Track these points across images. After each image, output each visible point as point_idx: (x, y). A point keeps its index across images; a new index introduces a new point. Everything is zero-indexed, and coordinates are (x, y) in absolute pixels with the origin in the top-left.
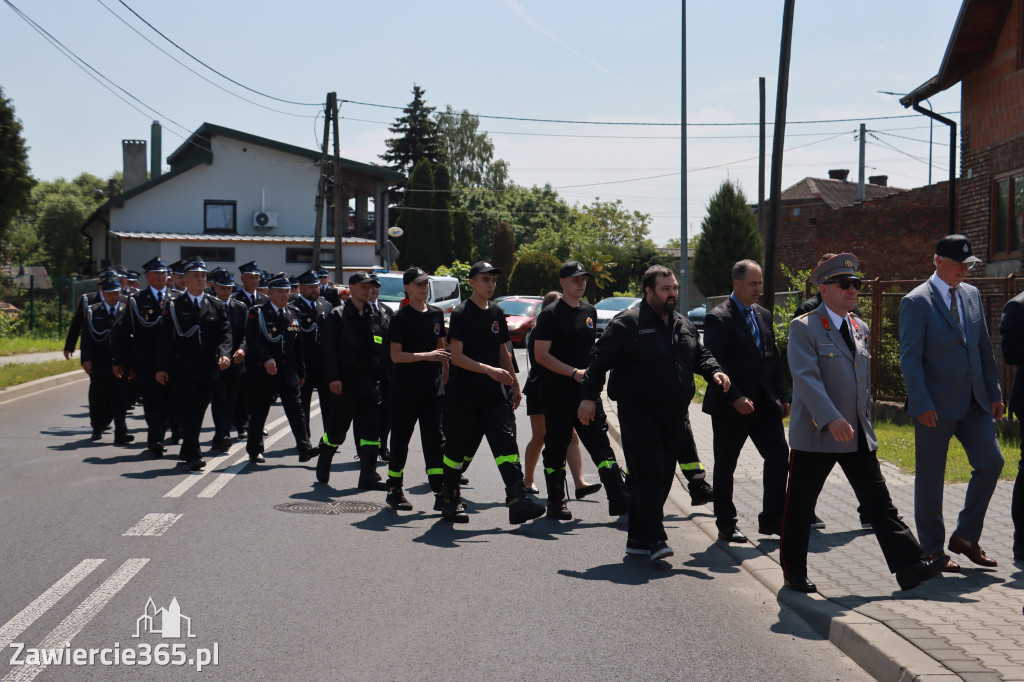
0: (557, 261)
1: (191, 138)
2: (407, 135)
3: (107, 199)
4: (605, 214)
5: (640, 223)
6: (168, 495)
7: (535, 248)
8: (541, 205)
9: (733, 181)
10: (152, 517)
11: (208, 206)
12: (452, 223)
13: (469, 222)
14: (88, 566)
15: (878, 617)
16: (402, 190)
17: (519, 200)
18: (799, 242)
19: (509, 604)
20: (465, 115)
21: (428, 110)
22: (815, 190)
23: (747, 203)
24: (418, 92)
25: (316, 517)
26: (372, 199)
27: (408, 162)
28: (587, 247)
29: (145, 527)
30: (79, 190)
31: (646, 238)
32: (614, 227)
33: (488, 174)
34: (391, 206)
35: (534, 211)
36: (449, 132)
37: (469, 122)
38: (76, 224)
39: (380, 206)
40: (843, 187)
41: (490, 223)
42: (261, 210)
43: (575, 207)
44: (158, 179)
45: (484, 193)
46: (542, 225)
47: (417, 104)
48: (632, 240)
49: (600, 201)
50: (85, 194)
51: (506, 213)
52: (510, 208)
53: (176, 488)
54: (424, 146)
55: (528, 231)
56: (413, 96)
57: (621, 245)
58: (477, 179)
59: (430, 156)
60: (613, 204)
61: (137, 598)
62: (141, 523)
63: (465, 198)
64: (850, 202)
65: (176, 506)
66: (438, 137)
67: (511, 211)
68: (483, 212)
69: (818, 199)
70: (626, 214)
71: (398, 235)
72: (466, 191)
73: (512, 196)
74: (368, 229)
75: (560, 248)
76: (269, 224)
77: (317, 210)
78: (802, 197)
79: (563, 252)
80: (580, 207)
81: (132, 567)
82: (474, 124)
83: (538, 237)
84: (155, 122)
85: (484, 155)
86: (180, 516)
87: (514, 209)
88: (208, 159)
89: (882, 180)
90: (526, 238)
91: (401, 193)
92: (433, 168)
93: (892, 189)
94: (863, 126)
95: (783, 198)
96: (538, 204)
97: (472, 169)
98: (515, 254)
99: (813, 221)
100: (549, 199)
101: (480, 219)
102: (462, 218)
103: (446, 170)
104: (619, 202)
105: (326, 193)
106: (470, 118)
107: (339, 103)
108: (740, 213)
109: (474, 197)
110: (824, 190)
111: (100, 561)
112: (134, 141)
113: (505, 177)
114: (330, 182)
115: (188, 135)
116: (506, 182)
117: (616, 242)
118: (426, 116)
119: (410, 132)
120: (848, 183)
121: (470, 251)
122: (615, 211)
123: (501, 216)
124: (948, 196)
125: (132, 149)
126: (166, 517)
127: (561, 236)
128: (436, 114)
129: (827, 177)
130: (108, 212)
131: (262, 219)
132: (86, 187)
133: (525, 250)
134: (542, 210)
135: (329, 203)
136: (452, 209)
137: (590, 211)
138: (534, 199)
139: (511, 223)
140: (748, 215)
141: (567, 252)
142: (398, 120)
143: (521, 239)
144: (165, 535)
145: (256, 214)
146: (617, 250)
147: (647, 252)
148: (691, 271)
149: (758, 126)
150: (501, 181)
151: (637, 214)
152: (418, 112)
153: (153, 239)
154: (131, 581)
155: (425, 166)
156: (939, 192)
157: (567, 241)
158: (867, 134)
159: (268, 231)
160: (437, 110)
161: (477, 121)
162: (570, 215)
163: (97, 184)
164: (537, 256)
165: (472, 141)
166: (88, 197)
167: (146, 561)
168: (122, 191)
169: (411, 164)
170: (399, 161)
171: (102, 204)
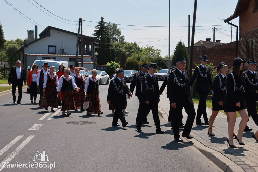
0: (137, 61)
1: (45, 30)
2: (99, 29)
3: (23, 45)
4: (149, 49)
5: (158, 52)
6: (39, 120)
7: (132, 58)
8: (133, 47)
9: (182, 41)
10: (35, 125)
11: (49, 47)
12: (111, 51)
13: (115, 51)
14: (19, 137)
15: (218, 151)
16: (98, 43)
17: (127, 46)
18: (198, 56)
19: (125, 147)
20: (114, 24)
21: (105, 23)
22: (202, 43)
23: (185, 47)
24: (102, 18)
25: (77, 125)
26: (90, 45)
27: (99, 36)
28: (145, 58)
29: (34, 128)
30: (17, 43)
31: (160, 55)
32: (152, 53)
33: (120, 39)
34: (95, 47)
35: (131, 49)
36: (110, 28)
37: (115, 26)
38: (16, 51)
39: (93, 47)
40: (209, 43)
41: (120, 52)
42: (63, 48)
43: (142, 47)
44: (37, 40)
45: (119, 44)
46: (133, 52)
47: (102, 21)
48: (156, 56)
49: (148, 46)
50: (18, 44)
51: (124, 49)
52: (125, 48)
53: (41, 118)
54: (103, 32)
55: (130, 54)
56: (101, 19)
57: (153, 57)
58: (117, 40)
59: (105, 35)
60: (151, 47)
61: (32, 145)
62: (33, 127)
63: (114, 45)
64: (211, 46)
65: (41, 122)
66: (107, 30)
67: (125, 49)
68: (119, 49)
69: (203, 46)
70: (155, 49)
71: (97, 54)
72: (114, 43)
73: (126, 45)
74: (89, 53)
75: (138, 58)
76: (65, 52)
77: (77, 48)
78: (199, 45)
79: (139, 59)
80: (143, 48)
81: (30, 138)
82: (116, 27)
83: (132, 55)
84: (36, 26)
85: (119, 34)
86: (42, 125)
87: (126, 48)
88: (49, 35)
89: (219, 41)
90: (129, 55)
91: (98, 44)
92: (106, 38)
93: (221, 43)
94: (214, 27)
95: (194, 46)
96: (132, 47)
97: (116, 38)
98: (127, 59)
99: (202, 51)
100: (135, 46)
101: (118, 50)
102: (113, 50)
103: (109, 38)
104: (153, 46)
105: (79, 44)
106: (115, 25)
107: (82, 21)
108: (183, 49)
109: (116, 45)
110: (205, 44)
111: (22, 136)
112: (30, 30)
113: (124, 40)
114: (80, 41)
115: (44, 29)
116: (124, 41)
117: (152, 57)
118: (104, 24)
119: (100, 28)
120: (210, 42)
121: (115, 58)
122: (152, 49)
123: (123, 50)
124: (236, 45)
125: (30, 33)
126: (39, 125)
127: (138, 55)
128: (107, 24)
129: (205, 40)
130: (24, 48)
131: (63, 50)
132: (18, 42)
133: (129, 59)
134: (133, 48)
135: (80, 46)
136: (111, 48)
137: (145, 49)
138: (131, 46)
139: (125, 52)
140: (185, 50)
141: (140, 59)
142: (97, 25)
143: (128, 56)
144: (38, 129)
145: (61, 49)
146: (152, 58)
147: (160, 59)
148: (171, 64)
149: (188, 27)
150: (123, 41)
151: (157, 50)
152: (102, 23)
153: (35, 55)
154: (30, 141)
155: (104, 37)
156: (233, 44)
157: (140, 56)
158: (215, 29)
159: (64, 53)
160: (107, 23)
161: (117, 26)
162: (141, 50)
163: (21, 41)
164: (132, 60)
165: (116, 31)
166: (19, 45)
167: (34, 136)
168: (27, 43)
169: (100, 37)
170: (97, 36)
171: (22, 46)
